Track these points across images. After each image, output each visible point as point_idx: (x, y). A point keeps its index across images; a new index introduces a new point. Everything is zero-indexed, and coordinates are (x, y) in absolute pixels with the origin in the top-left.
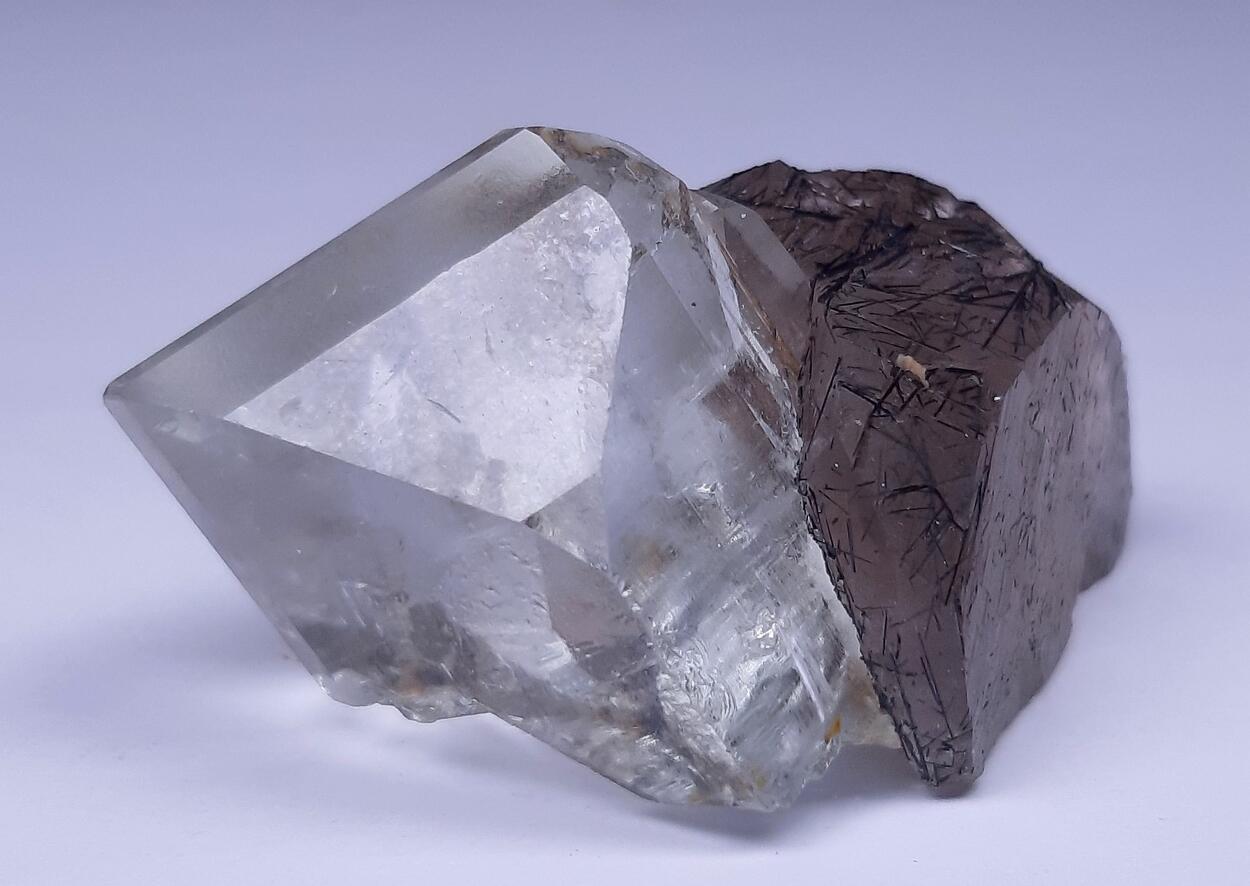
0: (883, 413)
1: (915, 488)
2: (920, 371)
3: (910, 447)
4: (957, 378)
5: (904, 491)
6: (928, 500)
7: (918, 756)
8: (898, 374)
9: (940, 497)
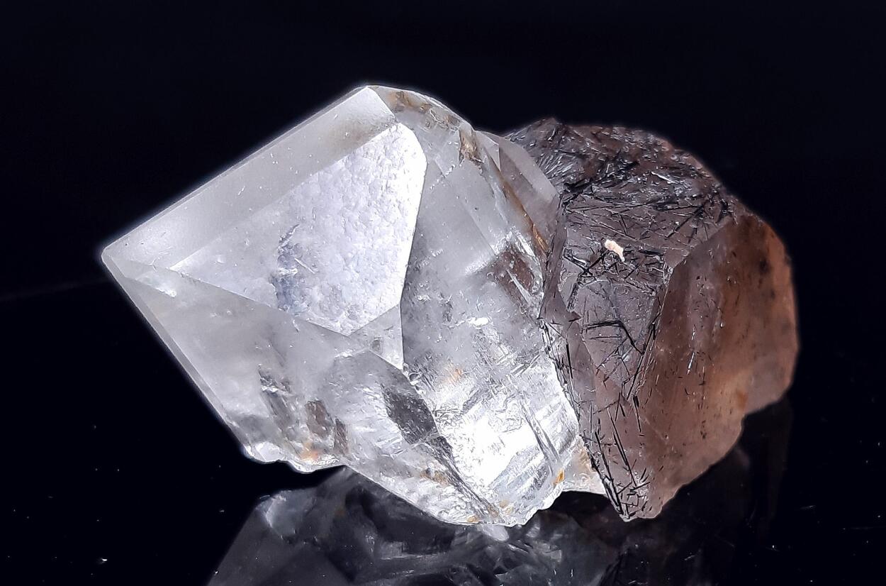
0: (588, 275)
1: (609, 324)
2: (619, 250)
3: (607, 297)
4: (646, 257)
5: (600, 324)
6: (617, 331)
7: (615, 498)
8: (604, 252)
9: (626, 330)
